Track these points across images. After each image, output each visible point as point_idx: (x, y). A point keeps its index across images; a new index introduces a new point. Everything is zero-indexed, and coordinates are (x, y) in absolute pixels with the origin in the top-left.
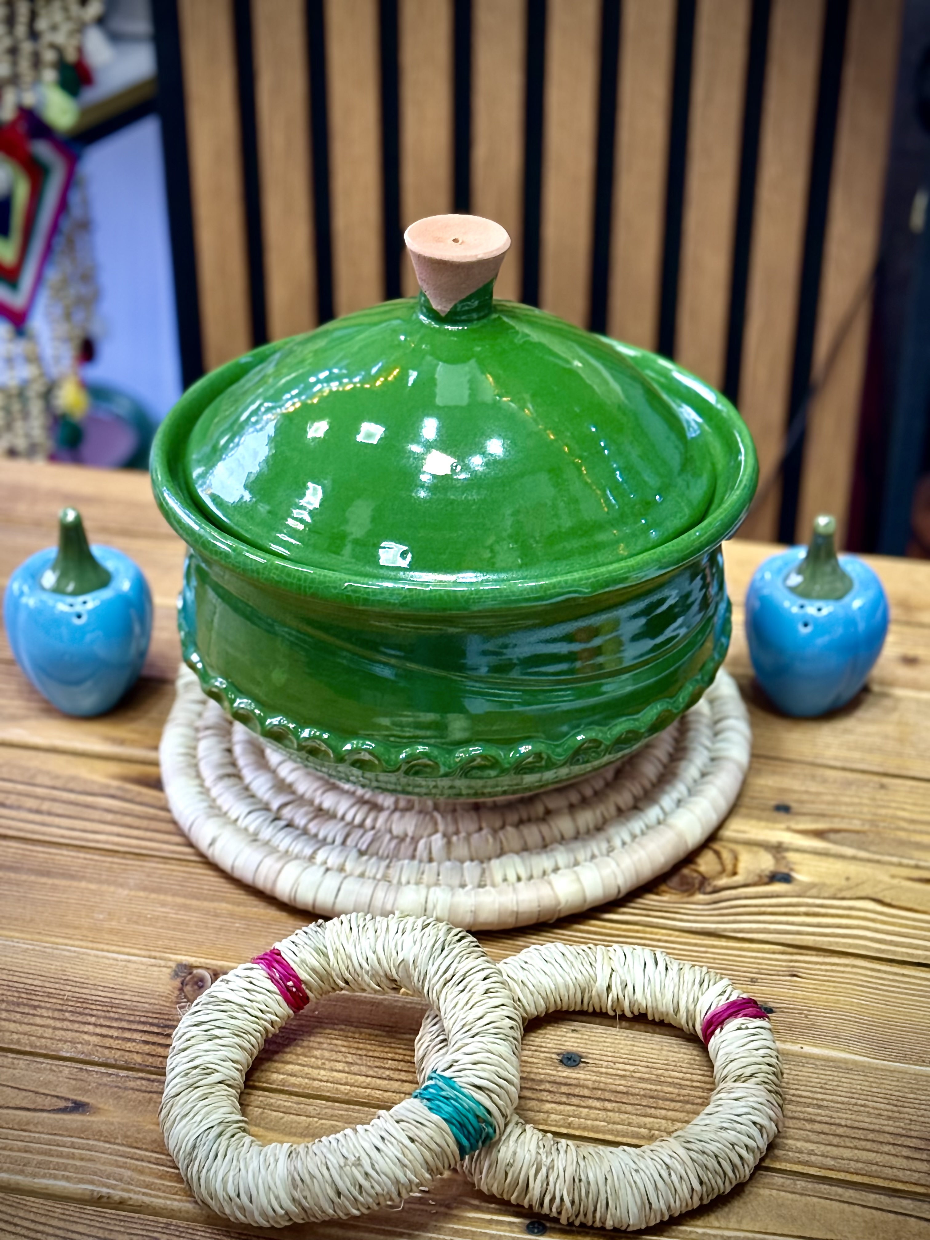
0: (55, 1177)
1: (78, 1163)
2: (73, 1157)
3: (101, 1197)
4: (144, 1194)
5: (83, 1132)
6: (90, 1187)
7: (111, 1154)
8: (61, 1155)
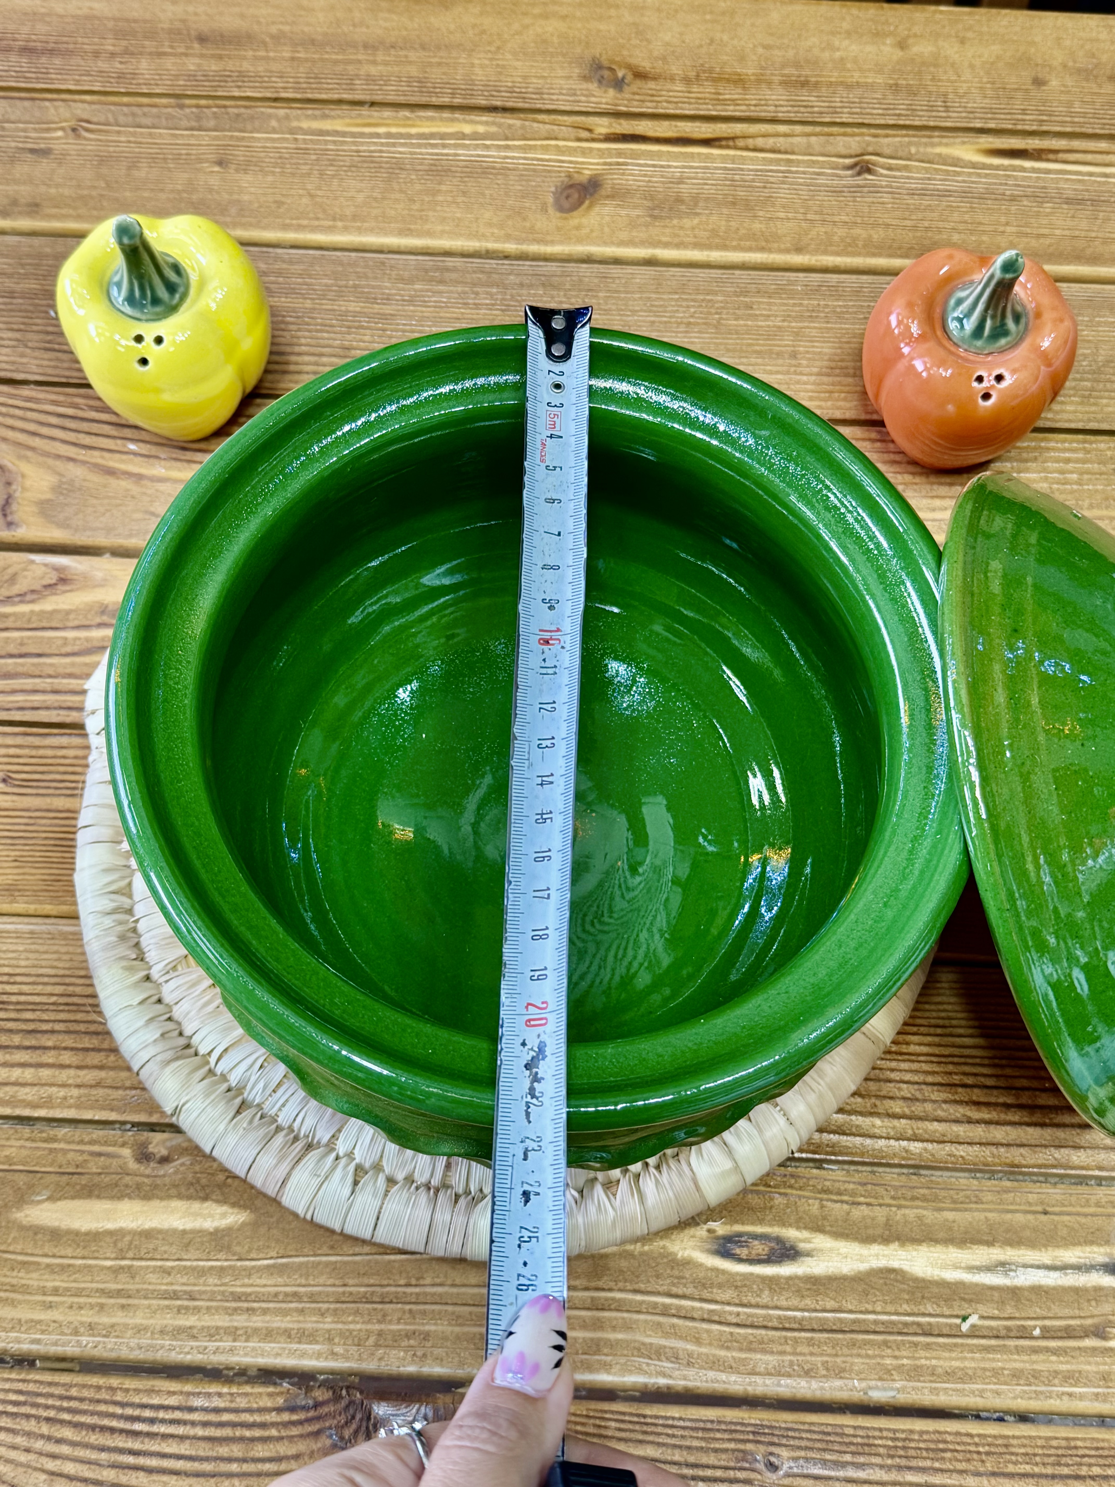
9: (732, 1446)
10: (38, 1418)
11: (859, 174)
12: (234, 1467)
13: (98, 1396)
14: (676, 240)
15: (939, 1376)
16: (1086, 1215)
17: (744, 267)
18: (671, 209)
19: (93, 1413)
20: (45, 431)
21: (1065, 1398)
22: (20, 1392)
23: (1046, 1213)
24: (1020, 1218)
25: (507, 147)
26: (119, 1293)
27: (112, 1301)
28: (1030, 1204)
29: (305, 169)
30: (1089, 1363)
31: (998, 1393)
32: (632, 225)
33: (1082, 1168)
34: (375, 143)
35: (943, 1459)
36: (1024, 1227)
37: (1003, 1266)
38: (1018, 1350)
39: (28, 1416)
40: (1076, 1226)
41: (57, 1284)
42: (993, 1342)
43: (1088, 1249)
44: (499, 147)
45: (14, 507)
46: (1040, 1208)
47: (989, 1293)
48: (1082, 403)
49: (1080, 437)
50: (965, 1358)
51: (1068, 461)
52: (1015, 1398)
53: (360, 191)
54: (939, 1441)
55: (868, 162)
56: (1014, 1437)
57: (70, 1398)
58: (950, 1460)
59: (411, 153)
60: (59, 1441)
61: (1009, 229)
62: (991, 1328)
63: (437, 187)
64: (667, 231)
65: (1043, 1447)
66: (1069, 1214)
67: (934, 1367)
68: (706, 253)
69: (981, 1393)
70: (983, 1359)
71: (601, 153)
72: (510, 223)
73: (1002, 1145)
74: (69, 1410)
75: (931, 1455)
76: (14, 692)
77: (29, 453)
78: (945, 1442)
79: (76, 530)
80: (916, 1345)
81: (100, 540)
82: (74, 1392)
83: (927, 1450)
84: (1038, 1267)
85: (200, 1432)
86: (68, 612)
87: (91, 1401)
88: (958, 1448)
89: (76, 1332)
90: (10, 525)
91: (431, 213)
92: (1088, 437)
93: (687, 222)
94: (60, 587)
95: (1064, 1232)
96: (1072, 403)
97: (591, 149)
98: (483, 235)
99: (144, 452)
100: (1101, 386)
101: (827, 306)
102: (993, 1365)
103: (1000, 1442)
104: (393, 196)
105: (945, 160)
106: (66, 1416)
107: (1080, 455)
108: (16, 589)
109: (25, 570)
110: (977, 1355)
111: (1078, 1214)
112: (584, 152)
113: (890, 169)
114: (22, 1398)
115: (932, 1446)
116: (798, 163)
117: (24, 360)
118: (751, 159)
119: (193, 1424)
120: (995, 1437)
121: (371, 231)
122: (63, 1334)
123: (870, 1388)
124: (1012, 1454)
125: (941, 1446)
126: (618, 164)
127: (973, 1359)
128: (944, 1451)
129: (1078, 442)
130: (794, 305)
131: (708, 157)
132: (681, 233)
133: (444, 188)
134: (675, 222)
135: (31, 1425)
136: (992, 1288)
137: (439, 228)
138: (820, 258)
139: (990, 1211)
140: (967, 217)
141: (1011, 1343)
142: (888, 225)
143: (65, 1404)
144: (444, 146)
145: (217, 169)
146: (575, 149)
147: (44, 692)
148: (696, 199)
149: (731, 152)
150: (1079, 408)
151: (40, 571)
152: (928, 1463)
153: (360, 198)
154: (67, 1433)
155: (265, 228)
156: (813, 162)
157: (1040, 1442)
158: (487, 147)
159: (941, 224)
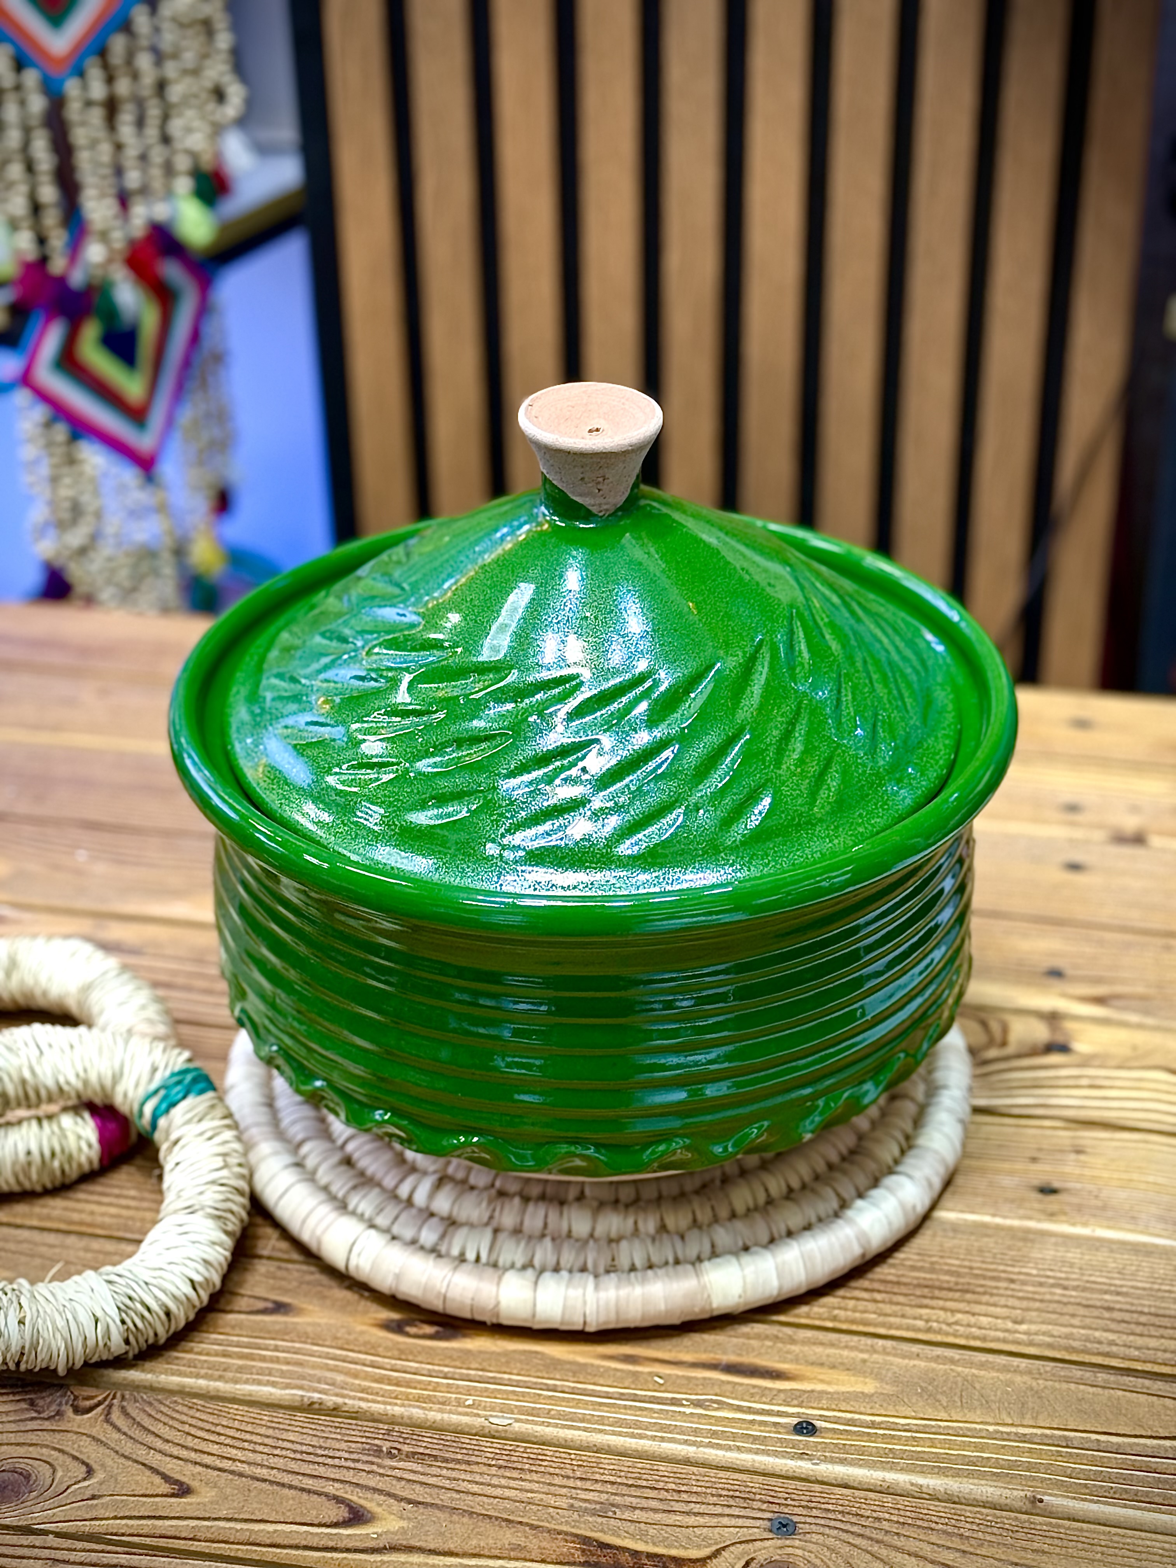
0: (259, 1383)
1: (284, 1368)
2: (277, 1360)
3: (312, 1403)
4: (361, 1399)
5: (287, 1334)
6: (300, 1393)
7: (320, 1357)
8: (263, 1359)
9: (364, 1440)
47: (612, 1373)
67: (550, 1410)
80: (540, 1395)
83: (529, 1458)
123: (491, 1416)
125: (540, 1457)
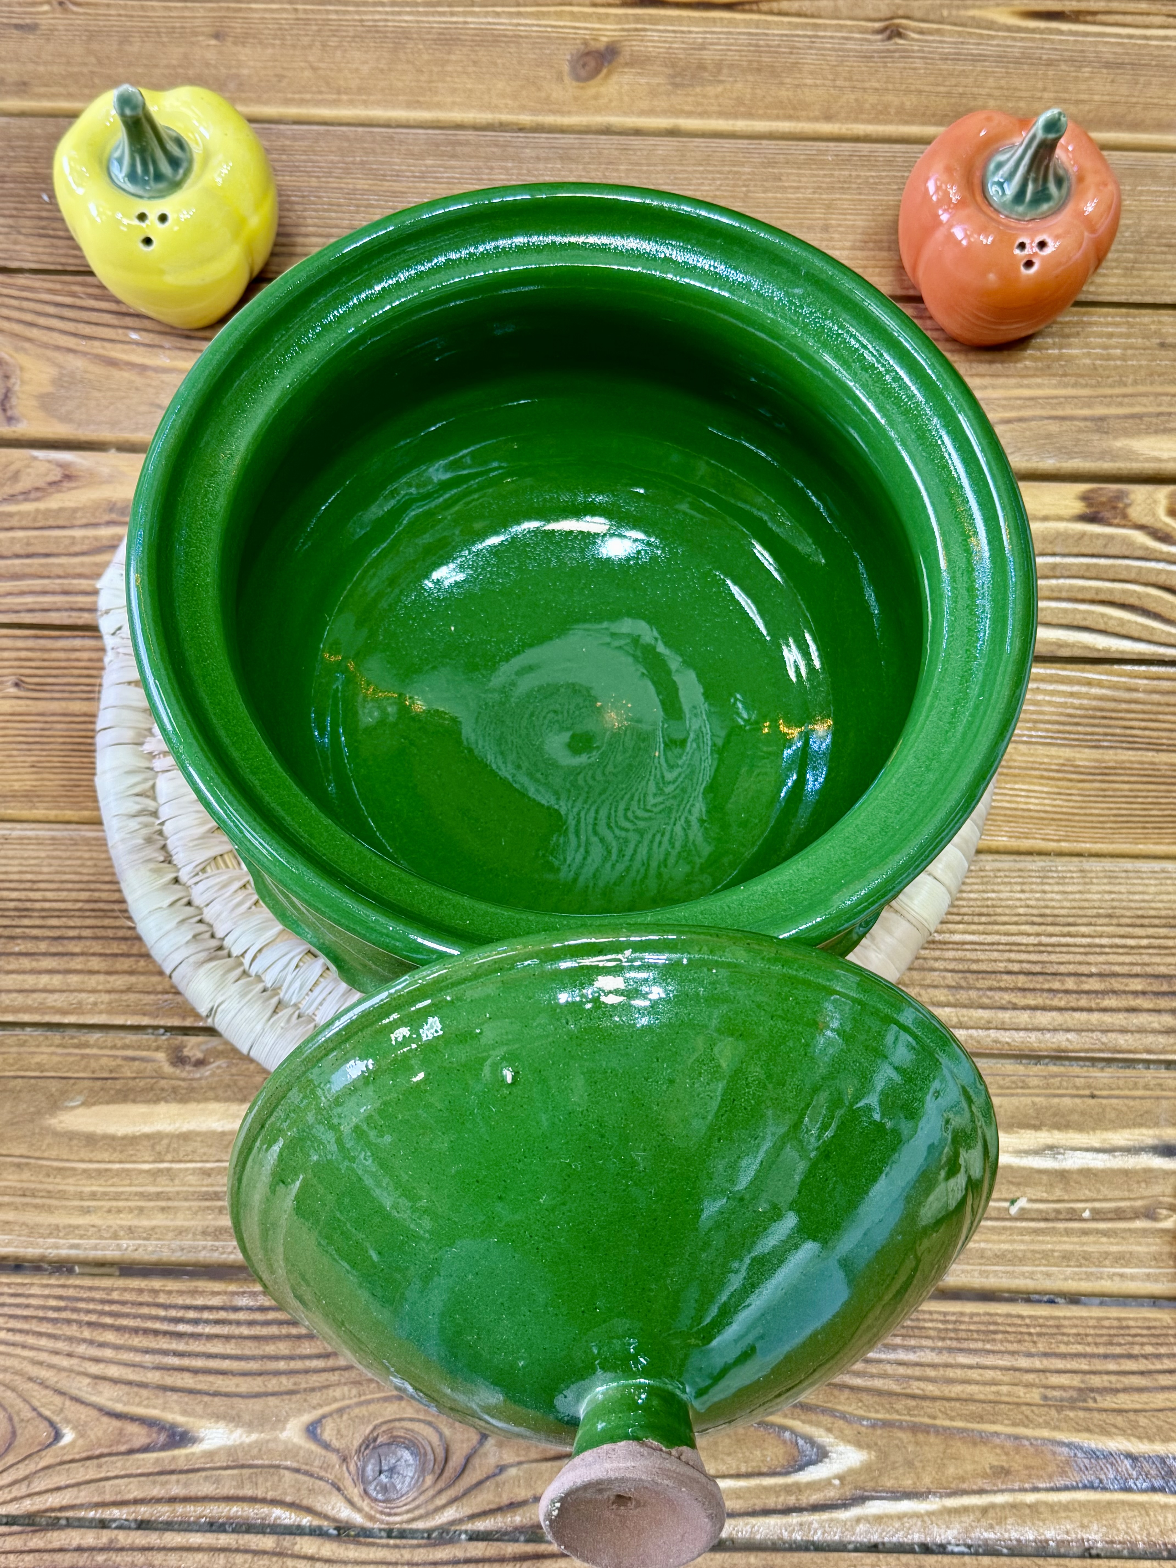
10: (79, 1323)
11: (890, 38)
12: (282, 1365)
13: (140, 1299)
14: (700, 109)
15: (988, 1259)
16: (1134, 1098)
17: (771, 136)
18: (693, 77)
19: (135, 1316)
20: (42, 321)
21: (1117, 1279)
22: (60, 1298)
23: (1093, 1096)
24: (1067, 1101)
25: (519, 14)
26: (158, 1196)
27: (152, 1204)
28: (1077, 1088)
29: (306, 40)
30: (1140, 1244)
31: (1048, 1275)
32: (653, 93)
33: (1130, 1052)
34: (379, 12)
35: (994, 1340)
36: (1072, 1111)
37: (1052, 1149)
38: (1068, 1232)
39: (69, 1322)
40: (1124, 1109)
41: (94, 1188)
42: (1042, 1225)
43: (1137, 1131)
44: (511, 14)
45: (14, 401)
46: (1087, 1092)
48: (1124, 276)
49: (1124, 310)
50: (1014, 1241)
51: (1111, 335)
52: (1066, 1279)
53: (365, 62)
54: (990, 1323)
55: (898, 26)
56: (1065, 1318)
57: (112, 1302)
58: (1002, 1342)
59: (418, 22)
60: (102, 1345)
61: (1046, 95)
62: (1040, 1211)
63: (446, 57)
64: (690, 99)
65: (1095, 1327)
66: (1118, 1097)
68: (731, 122)
69: (1031, 1276)
70: (1032, 1242)
71: (619, 19)
72: (524, 93)
73: (1049, 1030)
74: (111, 1314)
75: (982, 1337)
76: (22, 593)
77: (27, 345)
78: (996, 1324)
79: (80, 425)
81: (105, 434)
82: (115, 1296)
84: (1087, 1150)
85: (245, 1331)
86: (75, 510)
87: (134, 1304)
88: (1009, 1329)
89: (115, 1236)
90: (10, 420)
91: (440, 85)
92: (1132, 311)
93: (711, 90)
94: (66, 484)
95: (1113, 1115)
96: (1114, 275)
97: (607, 15)
98: (496, 107)
99: (147, 341)
100: (1144, 257)
101: (858, 177)
102: (1044, 1247)
103: (1051, 1323)
104: (399, 67)
105: (979, 23)
106: (108, 1320)
107: (1123, 330)
108: (19, 487)
109: (28, 466)
110: (1027, 1238)
111: (1127, 1097)
112: (600, 18)
113: (921, 32)
114: (62, 1304)
115: (983, 1328)
116: (825, 27)
117: (18, 247)
118: (776, 23)
119: (238, 1323)
120: (1046, 1318)
121: (378, 103)
122: (101, 1238)
124: (1064, 1334)
126: (636, 30)
127: (1022, 1242)
128: (995, 1332)
129: (1121, 316)
130: (825, 176)
131: (731, 22)
132: (705, 101)
133: (453, 57)
134: (698, 90)
135: (72, 1330)
136: (1040, 1172)
137: (449, 100)
138: (850, 126)
139: (1038, 1095)
140: (1003, 82)
141: (1061, 1225)
142: (920, 92)
143: (107, 1308)
144: (452, 14)
145: (213, 42)
146: (590, 15)
147: (53, 593)
148: (719, 66)
149: (755, 17)
150: (1123, 281)
151: (43, 468)
152: (979, 1345)
153: (365, 69)
154: (110, 1337)
155: (266, 103)
156: (841, 26)
157: (1092, 1323)
158: (498, 15)
159: (975, 90)
